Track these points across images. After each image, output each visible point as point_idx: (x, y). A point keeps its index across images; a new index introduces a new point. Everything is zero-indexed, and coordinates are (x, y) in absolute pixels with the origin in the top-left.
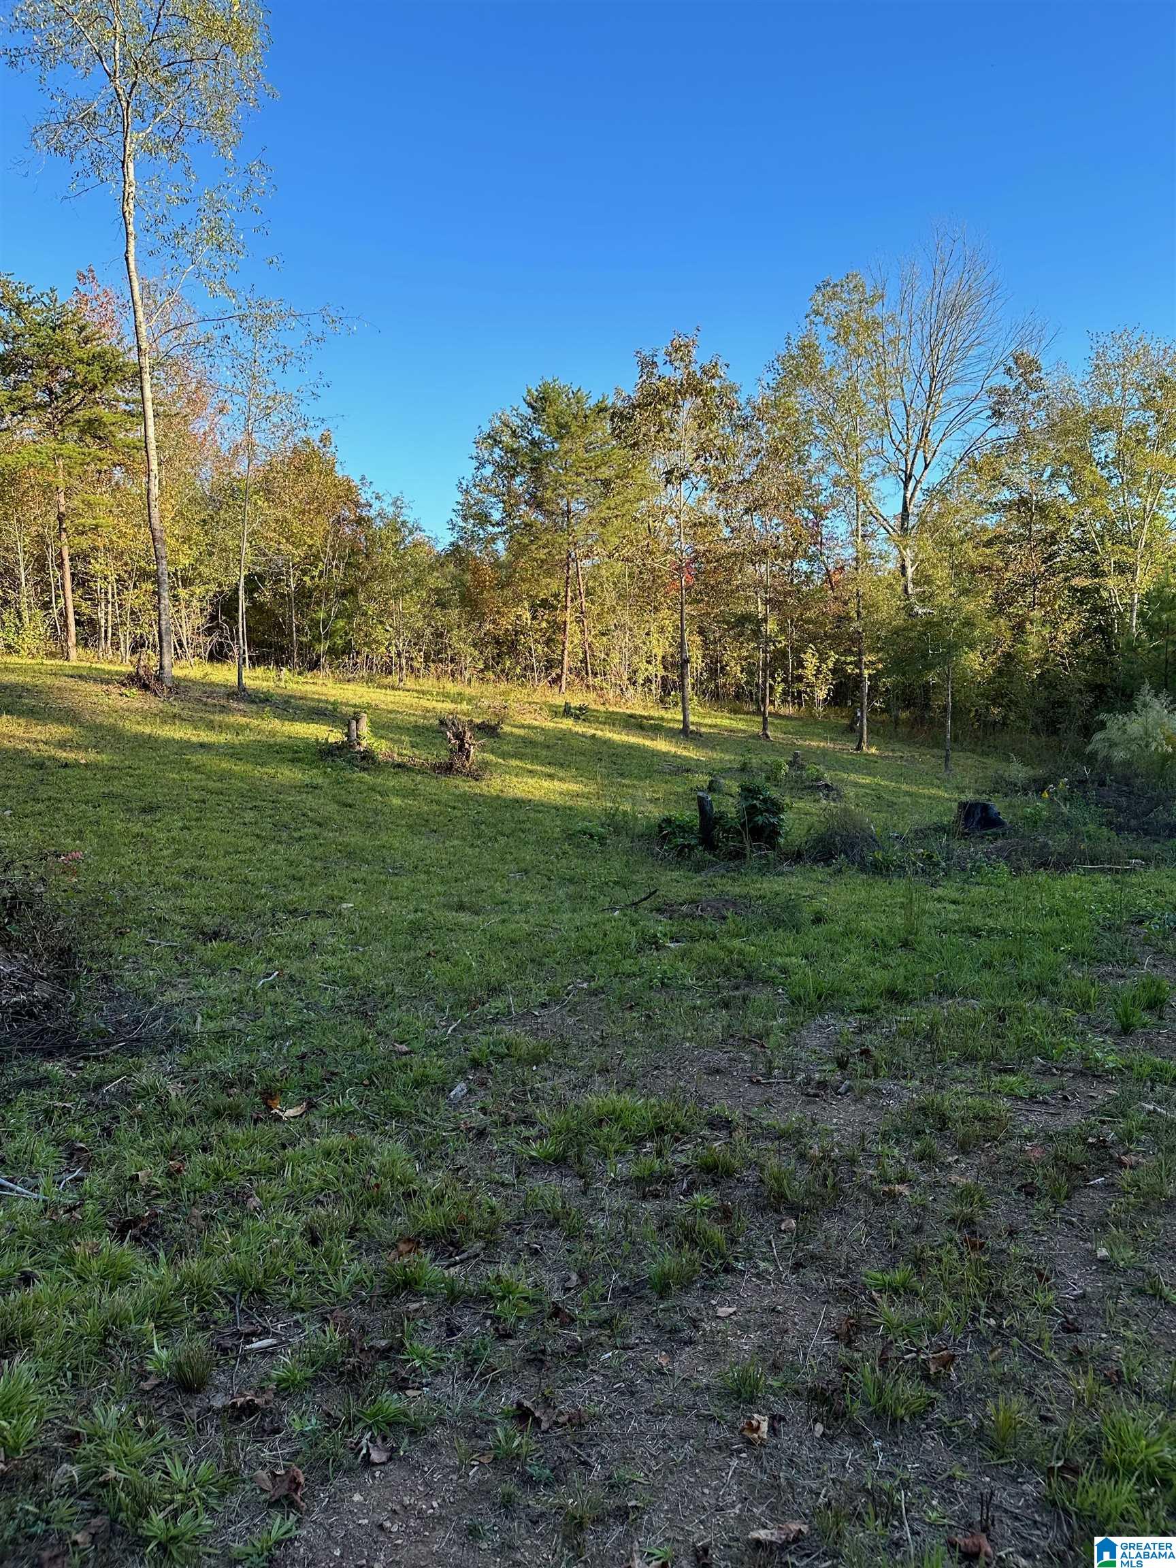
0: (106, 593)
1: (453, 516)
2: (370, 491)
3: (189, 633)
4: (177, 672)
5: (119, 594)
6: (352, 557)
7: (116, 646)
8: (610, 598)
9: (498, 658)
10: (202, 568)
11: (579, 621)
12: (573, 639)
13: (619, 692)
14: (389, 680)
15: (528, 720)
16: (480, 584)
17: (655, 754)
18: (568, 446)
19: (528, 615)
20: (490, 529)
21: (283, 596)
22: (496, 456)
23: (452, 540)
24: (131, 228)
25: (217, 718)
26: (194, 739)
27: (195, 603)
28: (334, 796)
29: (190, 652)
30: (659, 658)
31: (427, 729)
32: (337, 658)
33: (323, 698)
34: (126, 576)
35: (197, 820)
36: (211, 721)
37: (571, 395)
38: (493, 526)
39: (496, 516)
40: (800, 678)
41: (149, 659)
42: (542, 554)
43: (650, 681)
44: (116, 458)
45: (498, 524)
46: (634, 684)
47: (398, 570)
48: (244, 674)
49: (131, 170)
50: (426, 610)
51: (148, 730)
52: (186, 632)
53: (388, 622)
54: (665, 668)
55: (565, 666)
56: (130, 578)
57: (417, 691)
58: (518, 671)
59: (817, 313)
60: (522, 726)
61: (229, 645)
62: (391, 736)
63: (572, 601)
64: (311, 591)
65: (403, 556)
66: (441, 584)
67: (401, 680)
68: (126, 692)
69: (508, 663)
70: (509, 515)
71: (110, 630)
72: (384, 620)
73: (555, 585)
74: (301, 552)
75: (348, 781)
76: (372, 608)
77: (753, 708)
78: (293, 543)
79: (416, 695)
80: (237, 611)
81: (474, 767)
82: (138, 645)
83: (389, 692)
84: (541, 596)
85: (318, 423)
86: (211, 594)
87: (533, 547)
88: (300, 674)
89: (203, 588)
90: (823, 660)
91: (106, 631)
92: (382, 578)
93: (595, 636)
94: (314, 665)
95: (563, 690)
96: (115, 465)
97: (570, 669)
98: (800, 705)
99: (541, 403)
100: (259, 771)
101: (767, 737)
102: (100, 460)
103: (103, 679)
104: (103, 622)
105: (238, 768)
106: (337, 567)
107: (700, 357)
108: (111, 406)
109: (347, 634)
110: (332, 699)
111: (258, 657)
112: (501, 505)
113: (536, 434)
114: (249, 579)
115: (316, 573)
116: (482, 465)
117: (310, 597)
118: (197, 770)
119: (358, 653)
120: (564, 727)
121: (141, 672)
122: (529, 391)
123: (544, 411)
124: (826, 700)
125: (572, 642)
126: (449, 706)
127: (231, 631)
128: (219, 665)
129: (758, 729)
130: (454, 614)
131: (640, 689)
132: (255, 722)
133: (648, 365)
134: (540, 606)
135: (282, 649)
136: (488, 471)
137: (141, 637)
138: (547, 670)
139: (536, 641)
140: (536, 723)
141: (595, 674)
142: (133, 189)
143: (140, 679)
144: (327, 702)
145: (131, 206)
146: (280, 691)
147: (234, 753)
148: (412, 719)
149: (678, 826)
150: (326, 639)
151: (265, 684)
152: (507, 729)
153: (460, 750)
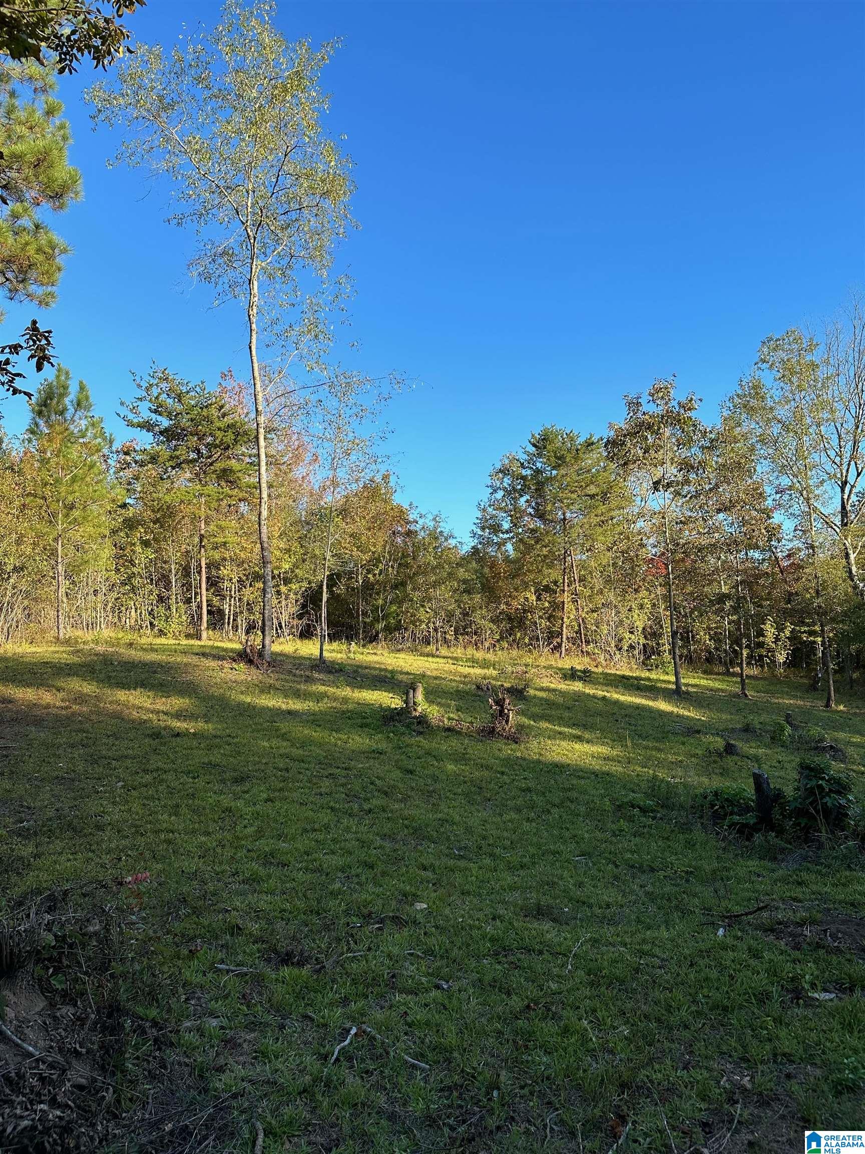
0: (230, 591)
1: (474, 528)
2: (416, 513)
3: (287, 618)
4: (276, 648)
5: (239, 591)
6: (403, 560)
7: (235, 628)
8: (598, 583)
9: (511, 632)
10: (297, 571)
11: (574, 601)
12: (570, 614)
13: (608, 657)
14: (428, 649)
15: (545, 683)
16: (497, 576)
17: (662, 714)
18: (563, 472)
19: (534, 598)
20: (501, 535)
21: (353, 589)
22: (505, 485)
23: (473, 544)
24: (254, 326)
25: (303, 687)
26: (284, 707)
27: (292, 595)
28: (397, 761)
29: (286, 633)
30: (640, 629)
31: (467, 693)
32: (391, 633)
33: (383, 667)
34: (245, 578)
35: (281, 790)
36: (298, 690)
37: (565, 436)
38: (503, 533)
39: (506, 526)
40: (760, 645)
41: (256, 640)
42: (545, 551)
43: (634, 648)
44: (241, 495)
45: (507, 532)
46: (620, 650)
47: (436, 567)
48: (324, 648)
49: (256, 287)
50: (457, 597)
51: (248, 700)
52: (284, 618)
53: (428, 605)
54: (645, 637)
55: (564, 636)
56: (247, 579)
57: (451, 658)
58: (527, 641)
59: (764, 361)
60: (542, 689)
61: (314, 626)
62: (439, 700)
63: (568, 586)
64: (373, 585)
65: (440, 557)
66: (467, 576)
67: (437, 649)
68: (236, 666)
69: (519, 635)
70: (515, 525)
71: (232, 617)
72: (425, 604)
73: (554, 574)
74: (366, 557)
75: (407, 746)
76: (416, 595)
77: (722, 669)
78: (361, 552)
79: (450, 661)
80: (321, 600)
81: (513, 730)
82: (250, 628)
83: (430, 659)
84: (545, 583)
85: (384, 459)
86: (303, 589)
87: (538, 546)
88: (364, 646)
89: (297, 585)
90: (780, 629)
91: (229, 618)
92: (425, 573)
93: (587, 613)
94: (373, 639)
95: (563, 655)
96: (240, 500)
97: (567, 638)
98: (762, 666)
99: (542, 443)
100: (333, 738)
101: (746, 696)
102: (230, 497)
103: (218, 655)
104: (227, 613)
105: (316, 734)
106: (392, 567)
107: (678, 395)
108: (238, 460)
109: (398, 615)
110: (390, 668)
111: (334, 634)
112: (509, 518)
113: (539, 465)
114: (330, 578)
115: (377, 572)
116: (495, 491)
117: (373, 589)
118: (284, 737)
119: (405, 629)
120: (576, 689)
121: (248, 651)
122: (533, 435)
123: (545, 448)
124: (785, 663)
125: (569, 618)
126: (478, 671)
127: (316, 615)
128: (307, 641)
129: (737, 689)
130: (477, 598)
131: (625, 654)
132: (331, 690)
133: (633, 405)
134: (543, 590)
135: (351, 627)
136: (500, 494)
137: (253, 622)
138: (549, 638)
139: (541, 617)
140: (552, 686)
141: (587, 642)
142: (256, 299)
143: (247, 656)
144: (386, 670)
145: (255, 311)
146: (350, 662)
147: (314, 720)
148: (454, 684)
149: (727, 800)
150: (383, 620)
151: (339, 656)
152: (532, 692)
153: (500, 715)
